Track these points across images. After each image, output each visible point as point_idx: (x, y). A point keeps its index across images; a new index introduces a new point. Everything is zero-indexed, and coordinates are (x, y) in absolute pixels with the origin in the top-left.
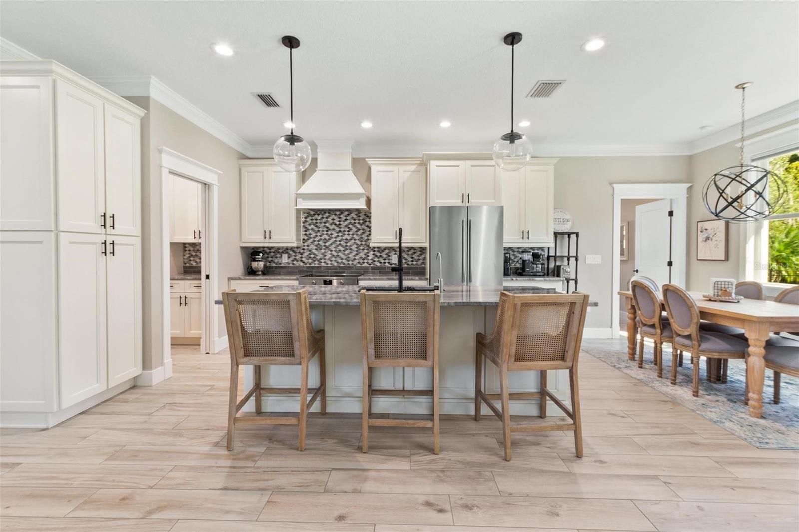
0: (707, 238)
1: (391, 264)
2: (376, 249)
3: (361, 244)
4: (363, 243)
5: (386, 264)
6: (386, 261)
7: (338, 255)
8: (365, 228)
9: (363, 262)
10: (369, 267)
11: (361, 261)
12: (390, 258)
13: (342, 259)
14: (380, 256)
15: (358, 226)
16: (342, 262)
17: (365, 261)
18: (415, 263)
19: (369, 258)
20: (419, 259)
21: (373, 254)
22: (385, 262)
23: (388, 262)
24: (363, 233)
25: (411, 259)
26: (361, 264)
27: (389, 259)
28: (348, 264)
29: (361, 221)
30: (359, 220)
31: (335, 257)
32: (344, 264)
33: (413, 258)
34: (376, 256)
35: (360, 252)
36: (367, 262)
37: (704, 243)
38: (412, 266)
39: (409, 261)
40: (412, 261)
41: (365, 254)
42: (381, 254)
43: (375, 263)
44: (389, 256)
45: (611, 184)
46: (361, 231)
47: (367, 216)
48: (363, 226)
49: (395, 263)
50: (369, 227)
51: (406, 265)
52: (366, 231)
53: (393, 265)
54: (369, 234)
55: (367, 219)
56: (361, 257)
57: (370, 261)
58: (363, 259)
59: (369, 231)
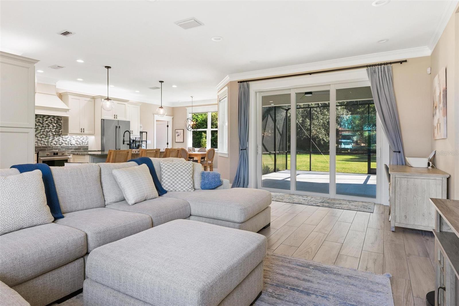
0: (178, 135)
2: (64, 137)
3: (56, 134)
4: (57, 133)
7: (42, 140)
8: (58, 125)
9: (57, 144)
10: (60, 146)
11: (56, 143)
12: (71, 141)
13: (44, 142)
14: (66, 141)
15: (54, 124)
16: (44, 144)
17: (58, 143)
19: (60, 141)
21: (62, 140)
22: (68, 144)
23: (70, 144)
24: (57, 128)
25: (82, 142)
26: (55, 145)
28: (48, 145)
29: (55, 122)
30: (54, 121)
31: (40, 141)
32: (45, 145)
34: (64, 140)
35: (55, 139)
36: (59, 144)
37: (177, 137)
38: (82, 145)
39: (80, 143)
41: (58, 140)
45: (153, 114)
46: (55, 127)
47: (59, 119)
48: (57, 124)
49: (74, 144)
50: (60, 126)
51: (79, 145)
52: (58, 127)
53: (73, 145)
54: (60, 129)
55: (59, 121)
56: (55, 141)
57: (60, 143)
58: (57, 142)
59: (60, 127)
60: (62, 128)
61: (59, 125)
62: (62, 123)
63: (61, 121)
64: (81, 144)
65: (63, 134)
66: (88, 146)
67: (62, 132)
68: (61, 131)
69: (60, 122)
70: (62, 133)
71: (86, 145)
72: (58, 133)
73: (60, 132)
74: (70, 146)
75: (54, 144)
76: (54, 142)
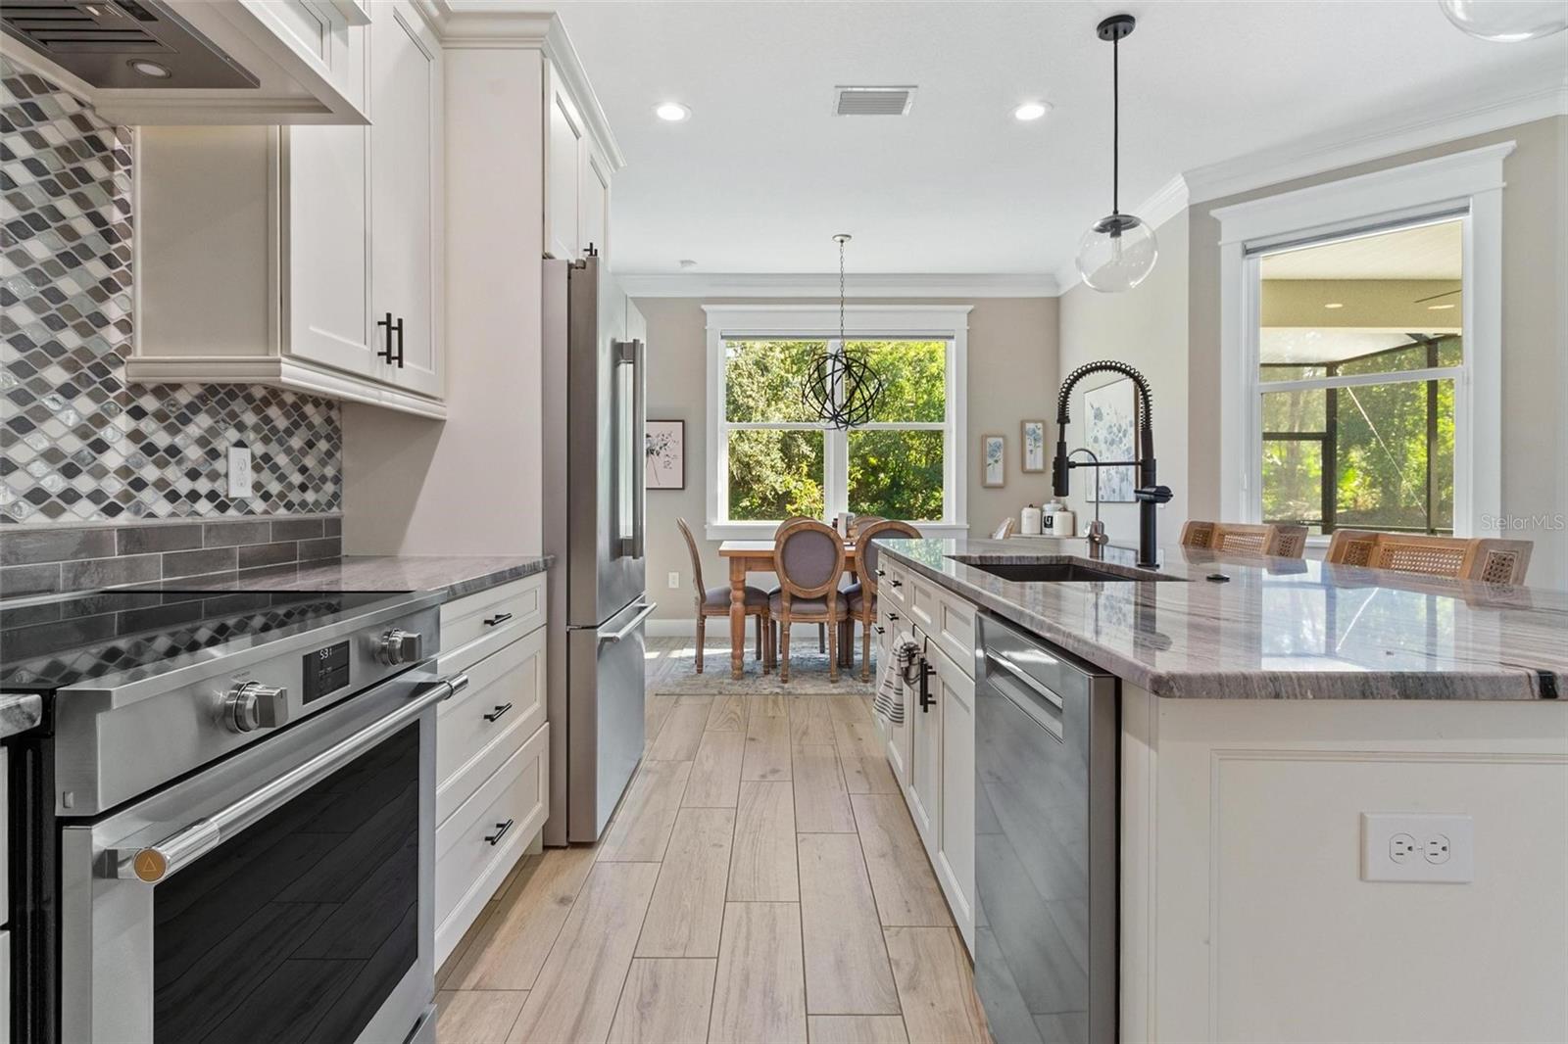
1: (222, 507)
2: (149, 403)
4: (70, 339)
5: (204, 506)
6: (203, 486)
9: (70, 496)
10: (109, 529)
11: (54, 483)
12: (219, 465)
14: (173, 451)
17: (84, 483)
18: (310, 496)
19: (112, 460)
20: (324, 479)
21: (135, 436)
22: (194, 496)
23: (212, 496)
25: (297, 478)
26: (53, 511)
27: (214, 476)
33: (303, 470)
34: (150, 449)
35: (45, 414)
36: (96, 496)
38: (303, 515)
40: (303, 488)
41: (82, 432)
42: (178, 440)
43: (147, 496)
44: (214, 454)
47: (97, 144)
48: (66, 205)
49: (242, 505)
50: (109, 236)
51: (282, 513)
52: (87, 253)
53: (232, 514)
54: (110, 285)
55: (95, 168)
56: (51, 455)
57: (114, 486)
58: (70, 471)
59: (109, 261)
60: (129, 281)
61: (97, 220)
62: (124, 206)
63: (119, 176)
64: (295, 496)
65: (139, 354)
66: (335, 525)
67: (126, 326)
68: (114, 310)
69: (109, 187)
70: (126, 350)
71: (330, 505)
72: (83, 330)
73: (101, 321)
74: (211, 528)
75: (37, 496)
76: (39, 468)
